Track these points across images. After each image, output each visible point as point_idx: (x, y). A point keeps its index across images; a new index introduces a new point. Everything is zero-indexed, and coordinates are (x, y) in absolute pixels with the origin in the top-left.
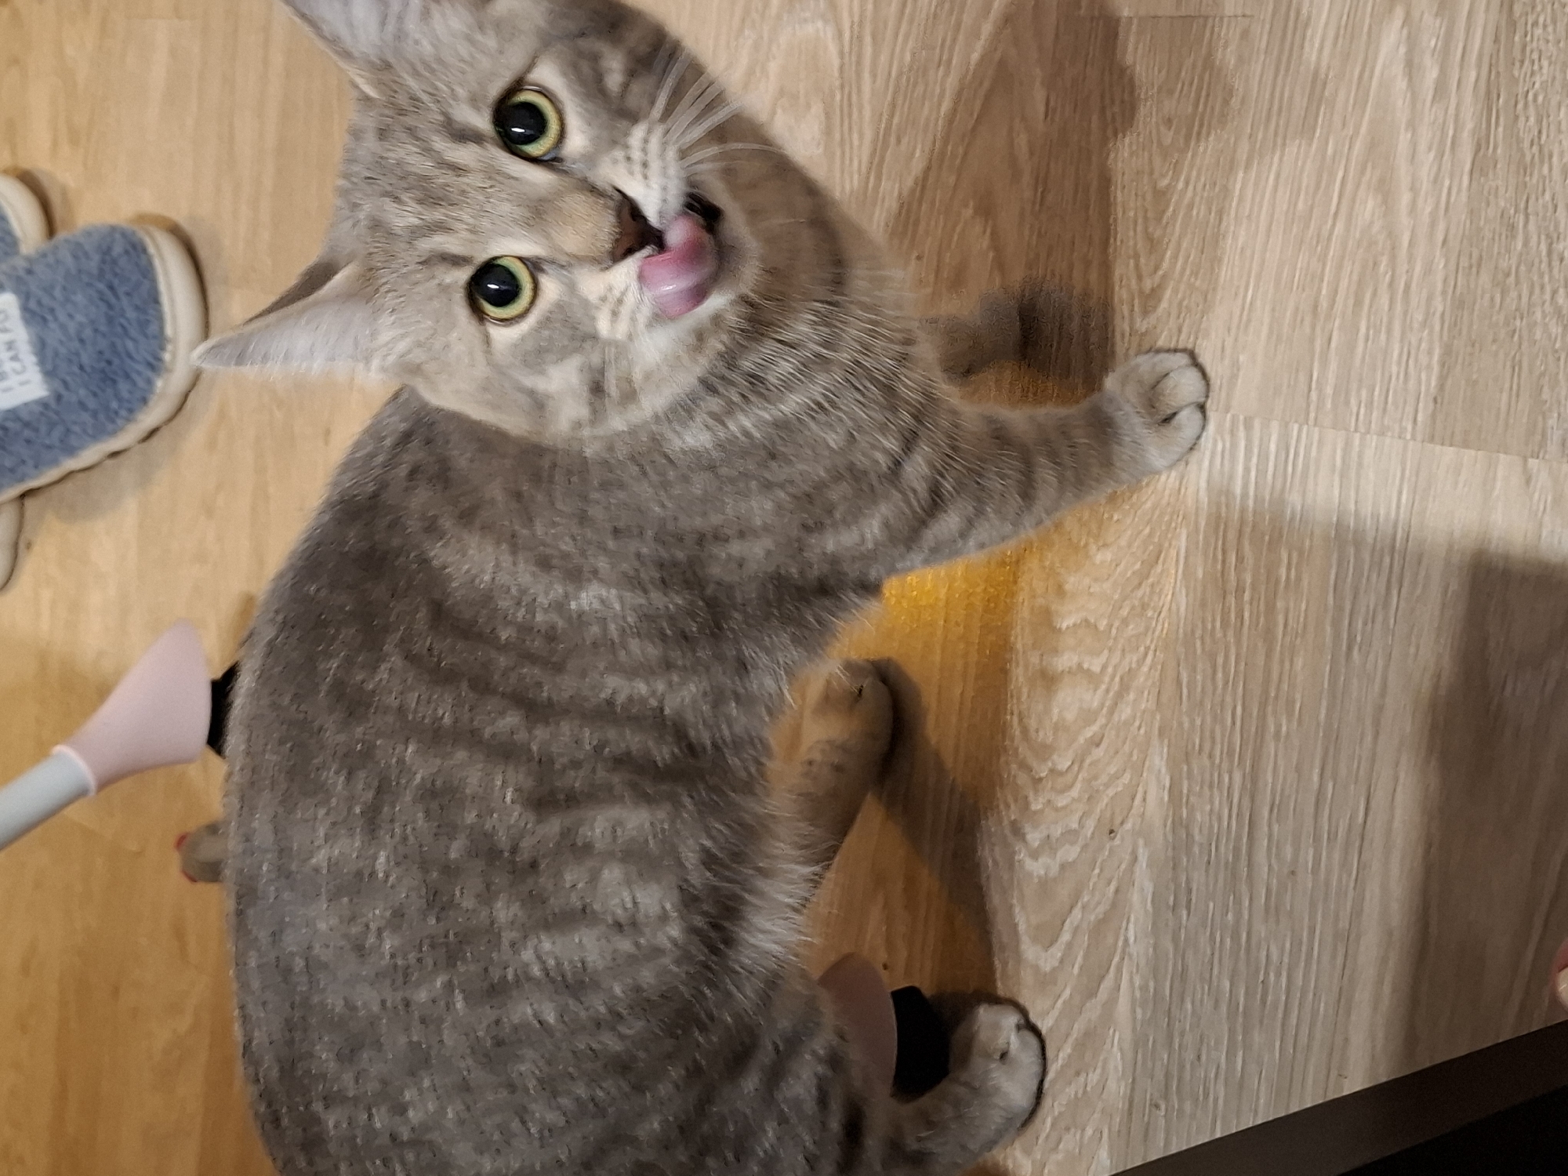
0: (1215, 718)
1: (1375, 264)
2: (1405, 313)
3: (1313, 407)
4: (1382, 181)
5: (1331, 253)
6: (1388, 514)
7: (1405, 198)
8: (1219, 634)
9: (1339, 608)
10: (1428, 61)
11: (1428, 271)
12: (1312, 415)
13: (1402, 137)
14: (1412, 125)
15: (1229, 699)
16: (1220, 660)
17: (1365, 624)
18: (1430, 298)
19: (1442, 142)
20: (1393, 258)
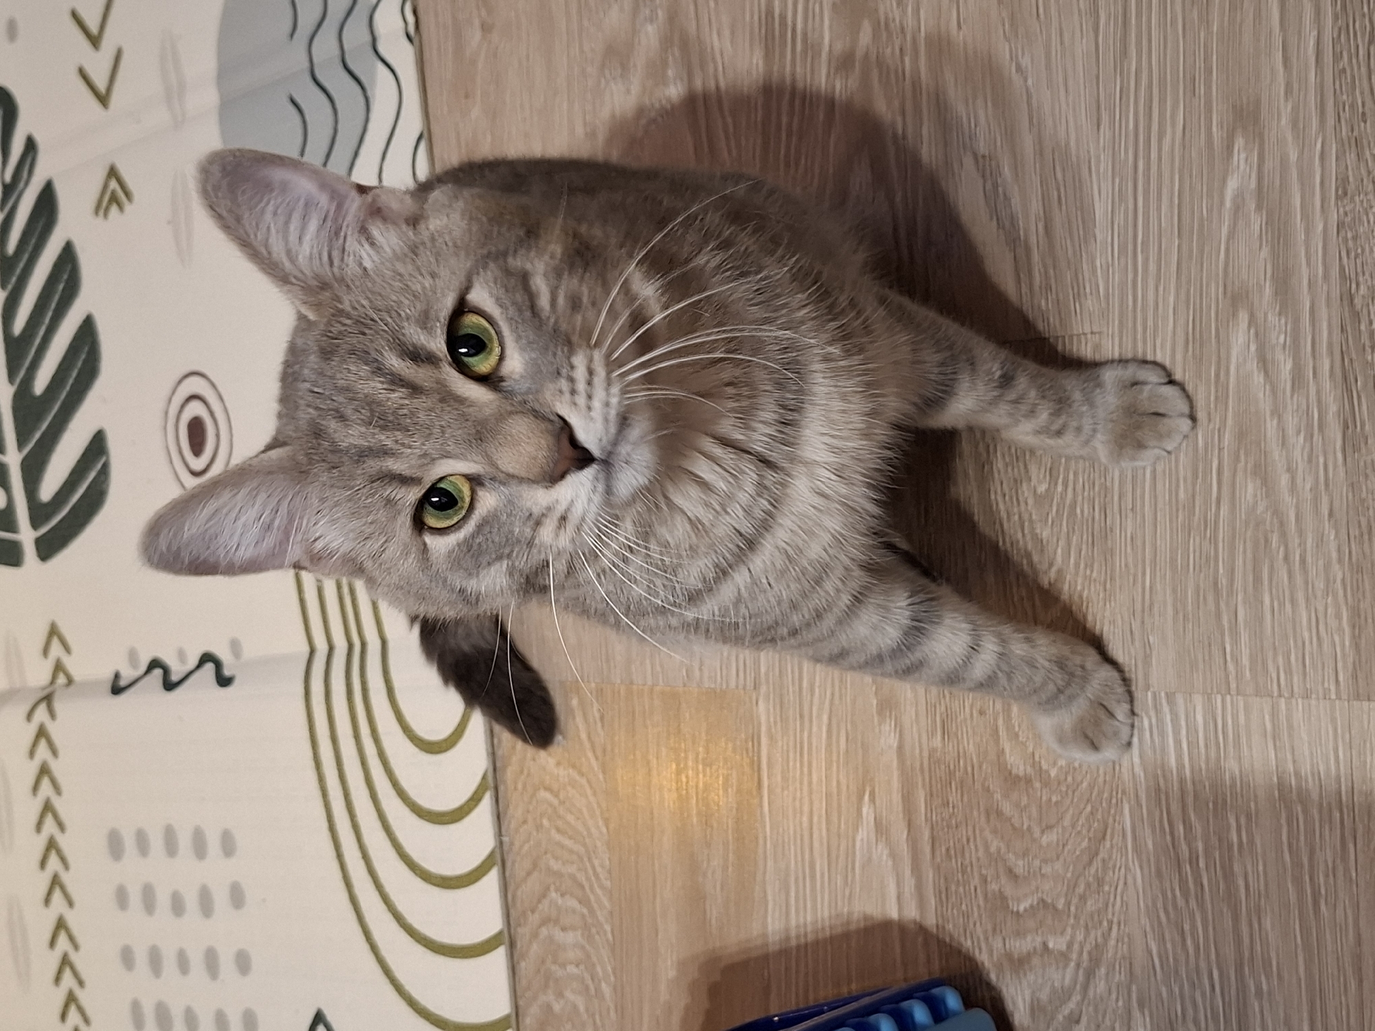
0: (1193, 985)
1: (1266, 541)
2: (1307, 583)
3: (1232, 678)
4: (1257, 466)
5: (1221, 536)
6: (1328, 769)
7: (1284, 480)
8: (1180, 902)
9: (1298, 864)
10: (1280, 356)
11: (1320, 541)
12: (1233, 686)
13: (1269, 425)
14: (1277, 413)
15: (1203, 965)
16: (1187, 927)
17: (1327, 876)
18: (1327, 566)
19: (1309, 426)
20: (1284, 535)
